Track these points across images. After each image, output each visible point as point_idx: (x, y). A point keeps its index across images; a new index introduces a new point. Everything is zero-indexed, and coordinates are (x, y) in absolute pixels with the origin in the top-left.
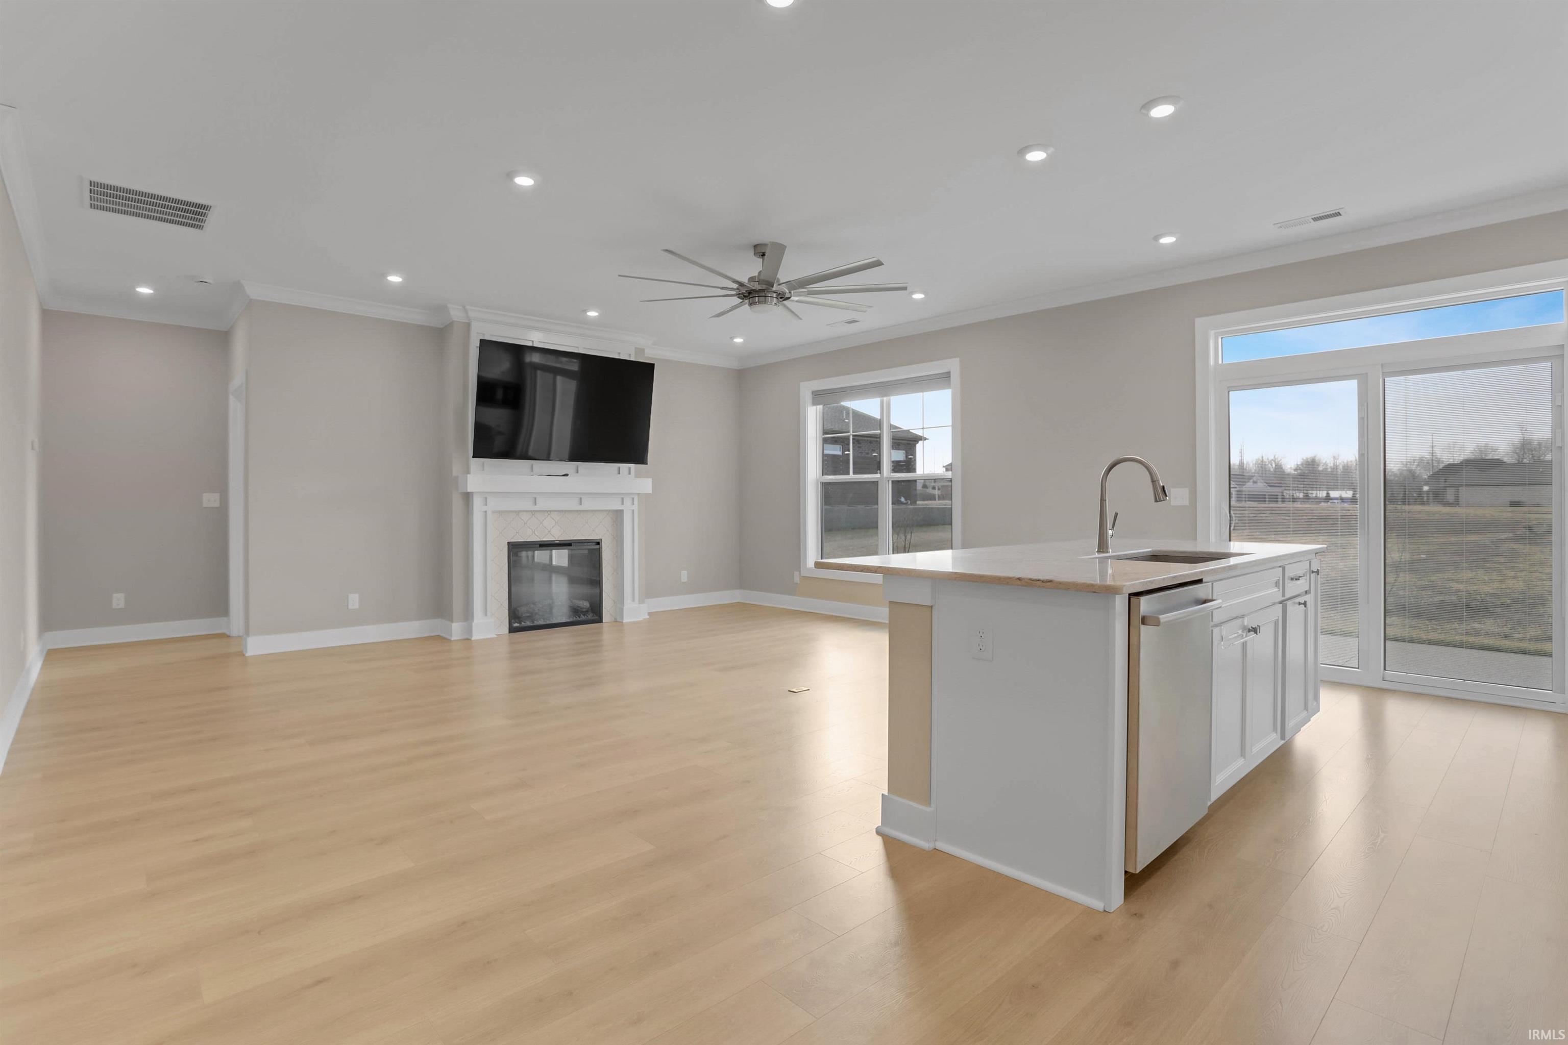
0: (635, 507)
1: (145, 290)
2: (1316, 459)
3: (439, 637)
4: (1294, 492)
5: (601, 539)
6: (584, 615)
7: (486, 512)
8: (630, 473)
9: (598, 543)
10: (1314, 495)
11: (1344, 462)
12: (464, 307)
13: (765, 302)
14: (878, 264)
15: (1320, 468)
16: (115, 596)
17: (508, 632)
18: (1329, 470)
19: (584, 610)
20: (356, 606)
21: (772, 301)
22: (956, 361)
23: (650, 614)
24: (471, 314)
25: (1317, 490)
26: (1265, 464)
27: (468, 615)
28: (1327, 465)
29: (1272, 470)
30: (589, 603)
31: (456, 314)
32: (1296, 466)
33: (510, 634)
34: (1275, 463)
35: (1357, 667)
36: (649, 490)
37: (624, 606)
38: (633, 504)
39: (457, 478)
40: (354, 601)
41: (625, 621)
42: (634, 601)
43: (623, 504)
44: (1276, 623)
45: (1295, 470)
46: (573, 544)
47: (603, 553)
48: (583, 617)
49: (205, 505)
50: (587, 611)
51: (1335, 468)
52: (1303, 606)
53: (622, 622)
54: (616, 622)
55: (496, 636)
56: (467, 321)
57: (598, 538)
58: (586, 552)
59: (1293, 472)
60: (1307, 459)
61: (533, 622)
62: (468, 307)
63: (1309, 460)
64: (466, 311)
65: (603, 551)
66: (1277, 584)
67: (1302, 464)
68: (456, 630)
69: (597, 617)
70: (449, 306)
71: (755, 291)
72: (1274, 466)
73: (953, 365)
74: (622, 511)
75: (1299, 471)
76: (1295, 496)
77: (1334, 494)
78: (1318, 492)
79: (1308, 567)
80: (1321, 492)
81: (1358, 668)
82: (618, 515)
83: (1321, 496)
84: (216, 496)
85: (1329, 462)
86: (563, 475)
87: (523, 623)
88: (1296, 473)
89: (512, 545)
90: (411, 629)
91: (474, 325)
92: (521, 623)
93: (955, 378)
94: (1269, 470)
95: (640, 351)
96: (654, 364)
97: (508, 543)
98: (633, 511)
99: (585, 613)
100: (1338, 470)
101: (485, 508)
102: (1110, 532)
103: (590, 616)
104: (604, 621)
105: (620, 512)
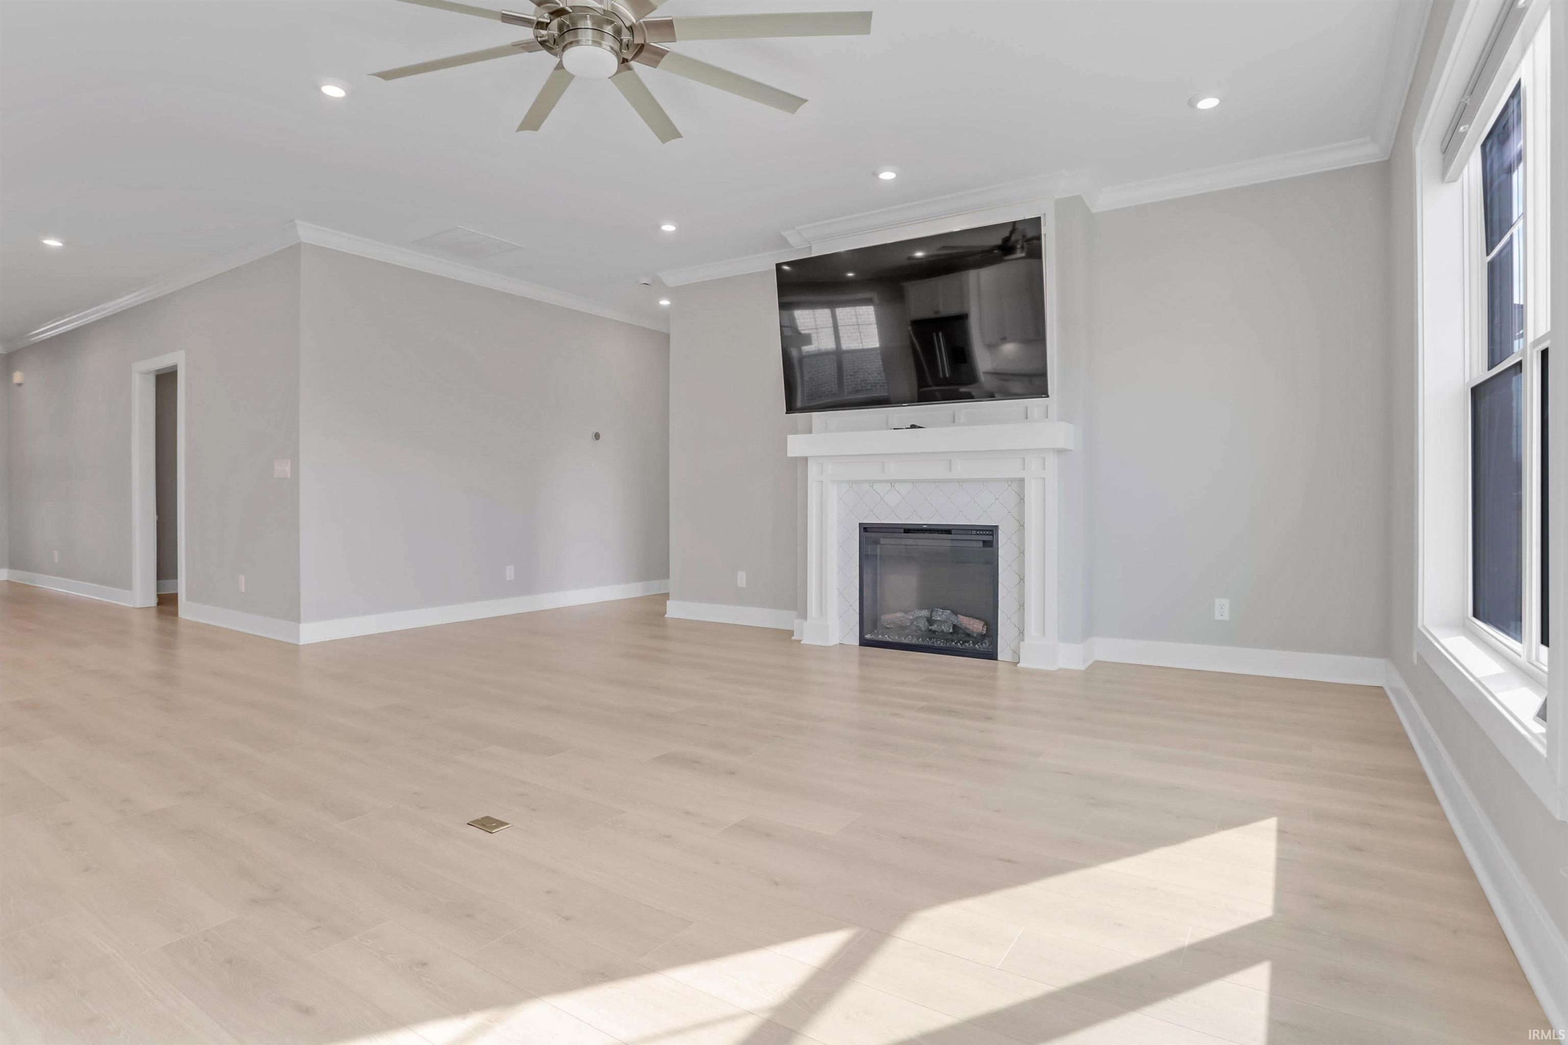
0: (1048, 474)
7: (822, 482)
9: (993, 533)
17: (858, 644)
30: (985, 626)
33: (859, 647)
46: (953, 532)
47: (1000, 551)
48: (976, 646)
50: (978, 638)
54: (1014, 663)
57: (993, 525)
65: (1000, 545)
69: (990, 650)
82: (1022, 488)
89: (867, 528)
92: (879, 634)
97: (860, 524)
99: (974, 638)
103: (979, 646)
104: (999, 659)
105: (1022, 482)
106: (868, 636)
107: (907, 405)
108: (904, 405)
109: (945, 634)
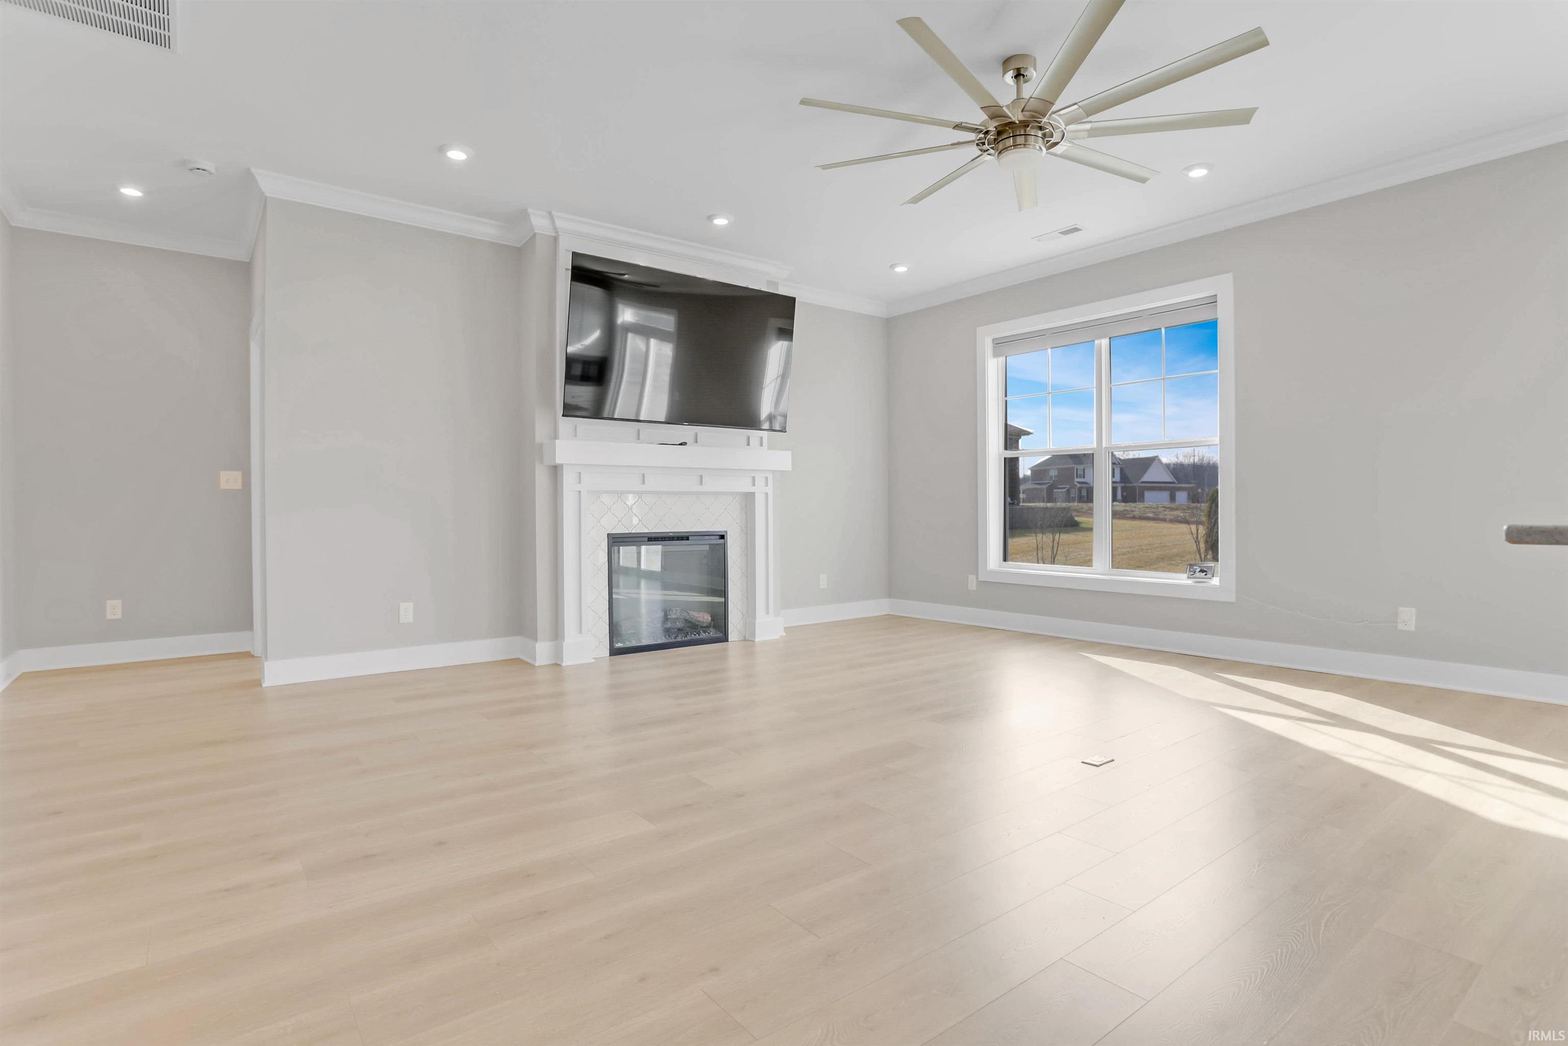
0: (770, 490)
1: (131, 192)
3: (517, 661)
5: (727, 531)
6: (705, 632)
7: (580, 492)
8: (761, 445)
9: (722, 537)
12: (550, 213)
16: (110, 603)
17: (609, 655)
19: (705, 625)
20: (410, 619)
21: (1036, 142)
24: (559, 223)
27: (557, 633)
30: (711, 616)
31: (539, 223)
33: (611, 657)
36: (788, 467)
37: (755, 621)
38: (767, 485)
39: (541, 445)
40: (407, 612)
41: (757, 640)
42: (768, 613)
43: (754, 485)
46: (690, 538)
47: (729, 550)
48: (704, 634)
49: (222, 487)
50: (708, 627)
53: (754, 641)
54: (745, 640)
55: (593, 661)
56: (553, 234)
57: (723, 530)
58: (707, 548)
61: (641, 641)
62: (554, 213)
64: (552, 219)
65: (728, 547)
68: (542, 653)
69: (721, 635)
70: (530, 211)
71: (1014, 126)
74: (753, 494)
82: (749, 499)
84: (238, 475)
86: (681, 444)
87: (627, 643)
89: (612, 538)
90: (482, 651)
91: (562, 239)
92: (625, 643)
95: (773, 285)
97: (608, 534)
98: (767, 494)
99: (706, 628)
101: (578, 487)
103: (713, 633)
104: (729, 640)
105: (752, 495)
106: (619, 645)
107: (687, 424)
108: (685, 424)
109: (679, 630)
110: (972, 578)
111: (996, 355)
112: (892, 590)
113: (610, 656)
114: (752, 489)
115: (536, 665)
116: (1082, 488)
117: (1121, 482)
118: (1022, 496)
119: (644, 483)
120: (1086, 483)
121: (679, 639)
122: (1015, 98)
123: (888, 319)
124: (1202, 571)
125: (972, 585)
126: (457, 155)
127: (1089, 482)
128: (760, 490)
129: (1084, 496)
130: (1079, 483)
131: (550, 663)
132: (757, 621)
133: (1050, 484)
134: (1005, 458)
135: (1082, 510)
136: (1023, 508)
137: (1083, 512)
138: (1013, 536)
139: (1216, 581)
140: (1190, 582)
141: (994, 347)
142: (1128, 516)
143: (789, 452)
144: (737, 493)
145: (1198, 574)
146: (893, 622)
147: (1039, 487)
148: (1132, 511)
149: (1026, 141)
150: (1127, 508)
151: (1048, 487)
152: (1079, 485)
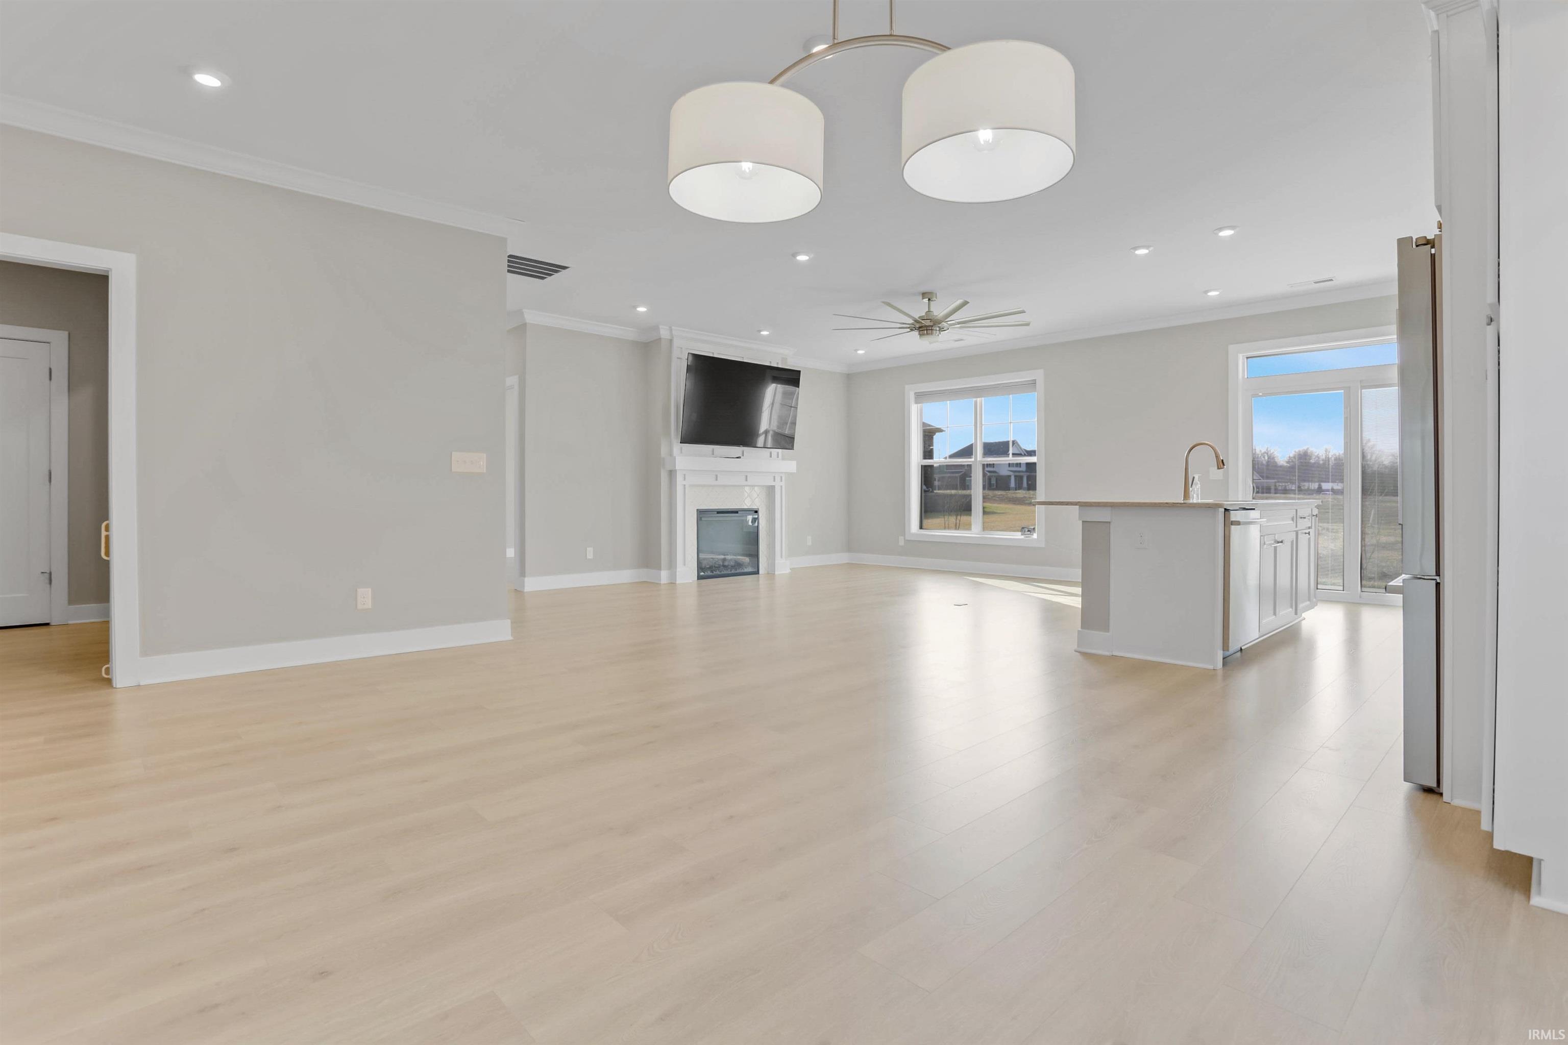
0: (783, 484)
2: (1309, 452)
3: (649, 582)
4: (1286, 484)
5: (760, 509)
6: (746, 568)
7: (685, 485)
8: (778, 457)
9: (756, 512)
10: (1306, 487)
11: (1335, 455)
12: (670, 327)
13: (932, 334)
14: (1023, 312)
15: (1312, 461)
18: (1321, 462)
19: (746, 564)
20: (592, 558)
21: (936, 333)
22: (1041, 371)
23: (790, 569)
24: (674, 333)
25: (1308, 481)
26: (1258, 457)
27: (672, 565)
28: (1319, 458)
29: (1264, 462)
30: (749, 559)
31: (664, 333)
32: (1288, 458)
33: (699, 581)
34: (1268, 456)
35: (1342, 589)
36: (794, 470)
37: (774, 561)
38: (781, 481)
39: (664, 458)
41: (776, 573)
42: (782, 557)
43: (775, 481)
44: (1292, 542)
45: (1288, 462)
46: (739, 512)
47: (760, 520)
51: (1327, 460)
52: (1308, 535)
53: (774, 575)
54: (768, 574)
55: (690, 582)
56: (670, 338)
57: (756, 508)
59: (1285, 464)
60: (1300, 451)
61: (713, 572)
62: (673, 327)
63: (1301, 453)
64: (671, 330)
65: (760, 518)
66: (1293, 520)
67: (1294, 457)
68: (665, 577)
70: (661, 327)
71: (926, 326)
72: (1266, 458)
73: (1038, 375)
75: (1291, 463)
76: (1287, 487)
77: (1325, 486)
78: (1310, 484)
79: (1311, 513)
80: (1313, 484)
81: (1343, 591)
82: (771, 490)
83: (1313, 488)
85: (1321, 455)
86: (737, 458)
88: (1288, 465)
89: (700, 512)
90: (625, 576)
91: (676, 343)
93: (1040, 384)
94: (1262, 462)
95: (784, 360)
96: (800, 371)
98: (781, 486)
100: (1330, 463)
101: (684, 483)
102: (1191, 489)
103: (750, 569)
105: (773, 487)
106: (702, 573)
109: (732, 566)
110: (901, 539)
111: (916, 403)
112: (850, 547)
113: (698, 579)
114: (773, 484)
115: (662, 583)
116: (992, 476)
117: (1026, 471)
118: (936, 483)
119: (717, 480)
120: (994, 472)
121: (733, 572)
122: (927, 310)
123: (848, 374)
124: (1029, 531)
125: (902, 543)
126: (642, 309)
127: (998, 472)
128: (778, 484)
129: (994, 484)
130: (989, 472)
131: (668, 582)
132: (776, 562)
133: (962, 473)
134: (922, 466)
135: (988, 497)
136: (938, 495)
137: (989, 499)
138: (927, 518)
139: (1035, 536)
140: (1023, 537)
141: (915, 398)
142: (1026, 502)
143: (793, 462)
144: (764, 486)
145: (1027, 533)
146: (851, 566)
147: (952, 475)
148: (1030, 498)
149: (932, 332)
150: (1026, 496)
151: (961, 475)
152: (989, 474)
